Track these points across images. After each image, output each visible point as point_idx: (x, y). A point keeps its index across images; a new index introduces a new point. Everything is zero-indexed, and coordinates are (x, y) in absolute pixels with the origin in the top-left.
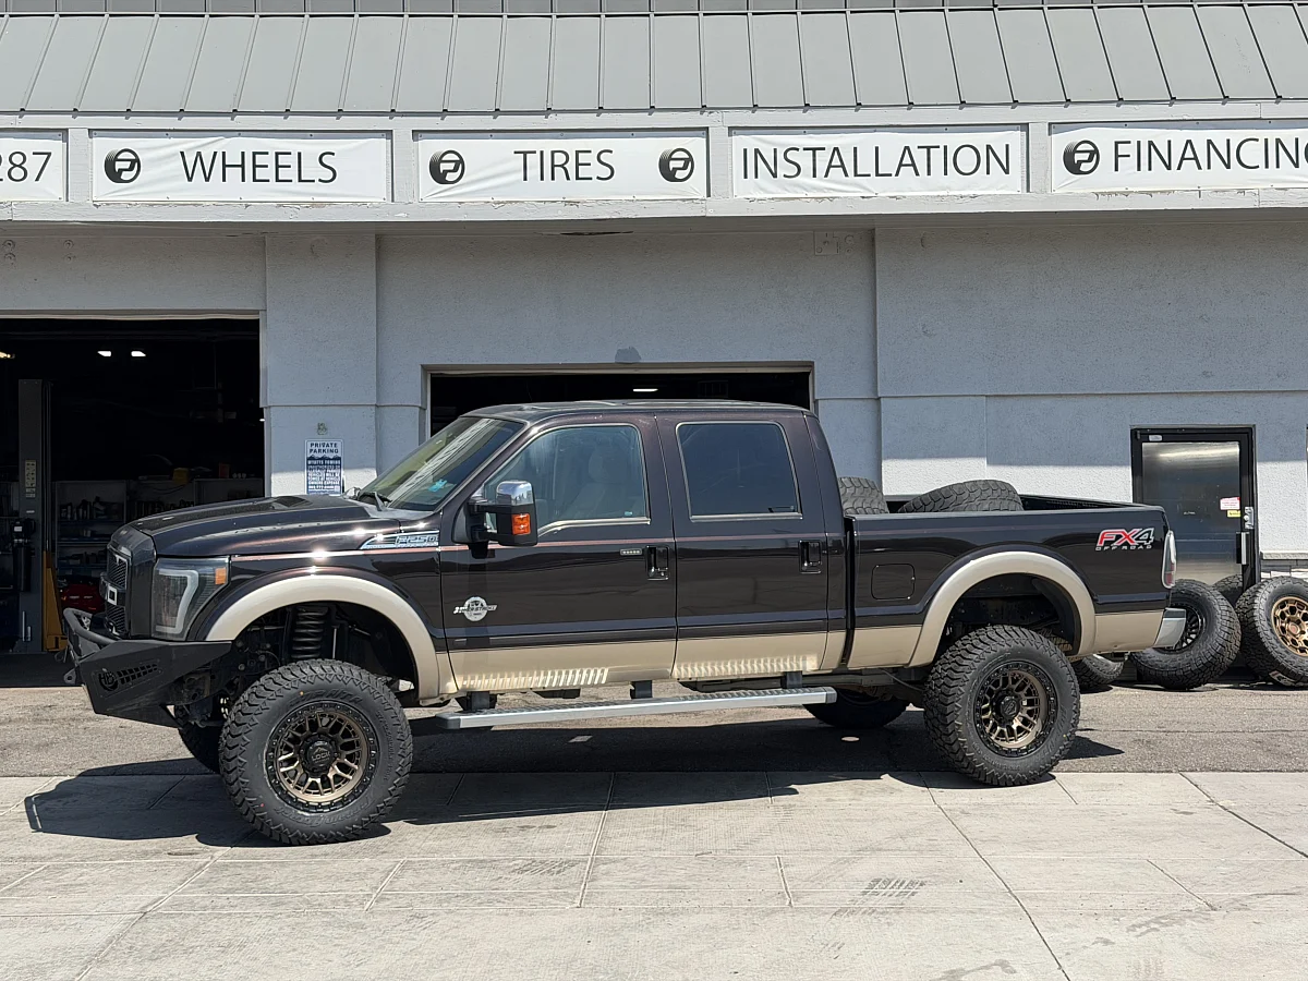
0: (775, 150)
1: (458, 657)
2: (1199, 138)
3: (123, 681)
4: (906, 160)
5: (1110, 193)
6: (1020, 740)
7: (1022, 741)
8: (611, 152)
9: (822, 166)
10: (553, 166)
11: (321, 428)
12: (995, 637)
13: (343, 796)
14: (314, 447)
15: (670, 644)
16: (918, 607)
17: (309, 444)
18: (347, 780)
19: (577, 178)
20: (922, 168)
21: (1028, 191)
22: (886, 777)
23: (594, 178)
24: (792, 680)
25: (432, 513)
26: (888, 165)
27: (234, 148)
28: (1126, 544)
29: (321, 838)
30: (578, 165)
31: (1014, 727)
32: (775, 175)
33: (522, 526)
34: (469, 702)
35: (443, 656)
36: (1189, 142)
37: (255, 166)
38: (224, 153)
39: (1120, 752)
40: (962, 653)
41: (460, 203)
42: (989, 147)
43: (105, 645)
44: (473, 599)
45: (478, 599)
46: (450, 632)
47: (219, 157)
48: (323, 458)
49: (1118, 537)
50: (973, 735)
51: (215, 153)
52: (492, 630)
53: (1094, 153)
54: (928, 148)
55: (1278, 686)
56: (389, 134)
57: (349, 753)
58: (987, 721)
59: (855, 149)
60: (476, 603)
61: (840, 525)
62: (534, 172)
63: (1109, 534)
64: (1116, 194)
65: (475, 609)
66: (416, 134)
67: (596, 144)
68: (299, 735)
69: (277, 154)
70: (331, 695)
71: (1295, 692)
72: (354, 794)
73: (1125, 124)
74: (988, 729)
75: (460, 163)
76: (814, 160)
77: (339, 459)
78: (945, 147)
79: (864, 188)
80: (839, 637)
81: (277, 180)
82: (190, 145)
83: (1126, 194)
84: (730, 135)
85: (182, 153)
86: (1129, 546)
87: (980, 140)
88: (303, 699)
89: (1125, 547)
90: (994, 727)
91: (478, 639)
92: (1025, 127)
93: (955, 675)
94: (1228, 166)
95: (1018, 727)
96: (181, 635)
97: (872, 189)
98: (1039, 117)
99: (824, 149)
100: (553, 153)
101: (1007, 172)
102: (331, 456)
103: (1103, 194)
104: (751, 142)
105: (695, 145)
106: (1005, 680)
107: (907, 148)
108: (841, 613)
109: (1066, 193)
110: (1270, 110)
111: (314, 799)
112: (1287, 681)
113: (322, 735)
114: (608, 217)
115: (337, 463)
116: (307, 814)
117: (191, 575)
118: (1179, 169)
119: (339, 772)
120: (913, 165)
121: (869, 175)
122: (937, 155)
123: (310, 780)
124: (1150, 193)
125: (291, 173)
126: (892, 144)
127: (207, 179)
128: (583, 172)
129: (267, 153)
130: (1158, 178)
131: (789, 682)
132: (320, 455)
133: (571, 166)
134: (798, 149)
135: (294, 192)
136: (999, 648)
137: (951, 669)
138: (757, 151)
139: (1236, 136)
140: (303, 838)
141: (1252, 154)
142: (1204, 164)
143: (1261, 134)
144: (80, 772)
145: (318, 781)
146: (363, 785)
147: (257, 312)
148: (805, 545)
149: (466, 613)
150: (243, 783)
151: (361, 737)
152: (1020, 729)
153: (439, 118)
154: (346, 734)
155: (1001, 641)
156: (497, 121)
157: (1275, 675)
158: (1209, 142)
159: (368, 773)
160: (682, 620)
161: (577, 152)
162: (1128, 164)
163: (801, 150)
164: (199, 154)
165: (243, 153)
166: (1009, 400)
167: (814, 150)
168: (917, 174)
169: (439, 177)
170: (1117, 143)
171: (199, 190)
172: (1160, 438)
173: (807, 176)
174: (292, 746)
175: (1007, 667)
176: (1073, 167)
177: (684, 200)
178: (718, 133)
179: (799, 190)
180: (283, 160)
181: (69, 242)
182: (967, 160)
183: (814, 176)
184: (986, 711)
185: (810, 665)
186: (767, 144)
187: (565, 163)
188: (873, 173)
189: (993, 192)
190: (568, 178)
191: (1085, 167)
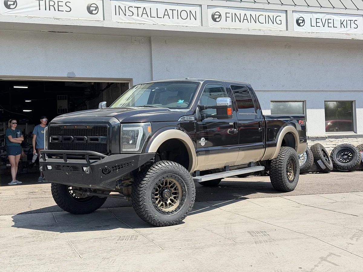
0: (125, 7)
2: (248, 13)
4: (166, 14)
5: (225, 28)
8: (70, 2)
9: (140, 14)
10: (50, 6)
19: (58, 10)
20: (171, 17)
21: (202, 26)
23: (65, 11)
26: (161, 14)
30: (58, 6)
32: (125, 15)
36: (245, 14)
41: (16, 16)
42: (190, 11)
53: (220, 15)
54: (173, 10)
59: (150, 8)
62: (43, 7)
64: (227, 28)
73: (228, 7)
75: (15, 2)
76: (138, 11)
78: (178, 10)
79: (153, 21)
83: (229, 29)
84: (110, 1)
87: (188, 9)
92: (201, 6)
94: (256, 22)
97: (155, 21)
98: (204, 3)
99: (141, 8)
100: (49, 1)
101: (196, 19)
103: (223, 28)
104: (117, 3)
105: (99, 3)
107: (166, 9)
109: (213, 27)
110: (267, 6)
114: (70, 25)
118: (243, 22)
120: (168, 15)
122: (175, 13)
124: (236, 29)
126: (161, 8)
128: (60, 8)
130: (237, 24)
133: (56, 6)
134: (132, 7)
138: (119, 7)
139: (258, 13)
141: (262, 19)
142: (249, 21)
143: (264, 13)
158: (251, 15)
162: (229, 20)
163: (133, 7)
167: (138, 8)
168: (170, 18)
169: (8, 6)
170: (226, 13)
173: (136, 16)
177: (96, 21)
179: (133, 20)
182: (184, 15)
183: (138, 16)
186: (122, 4)
187: (54, 5)
188: (156, 17)
189: (192, 26)
190: (55, 10)
191: (217, 20)
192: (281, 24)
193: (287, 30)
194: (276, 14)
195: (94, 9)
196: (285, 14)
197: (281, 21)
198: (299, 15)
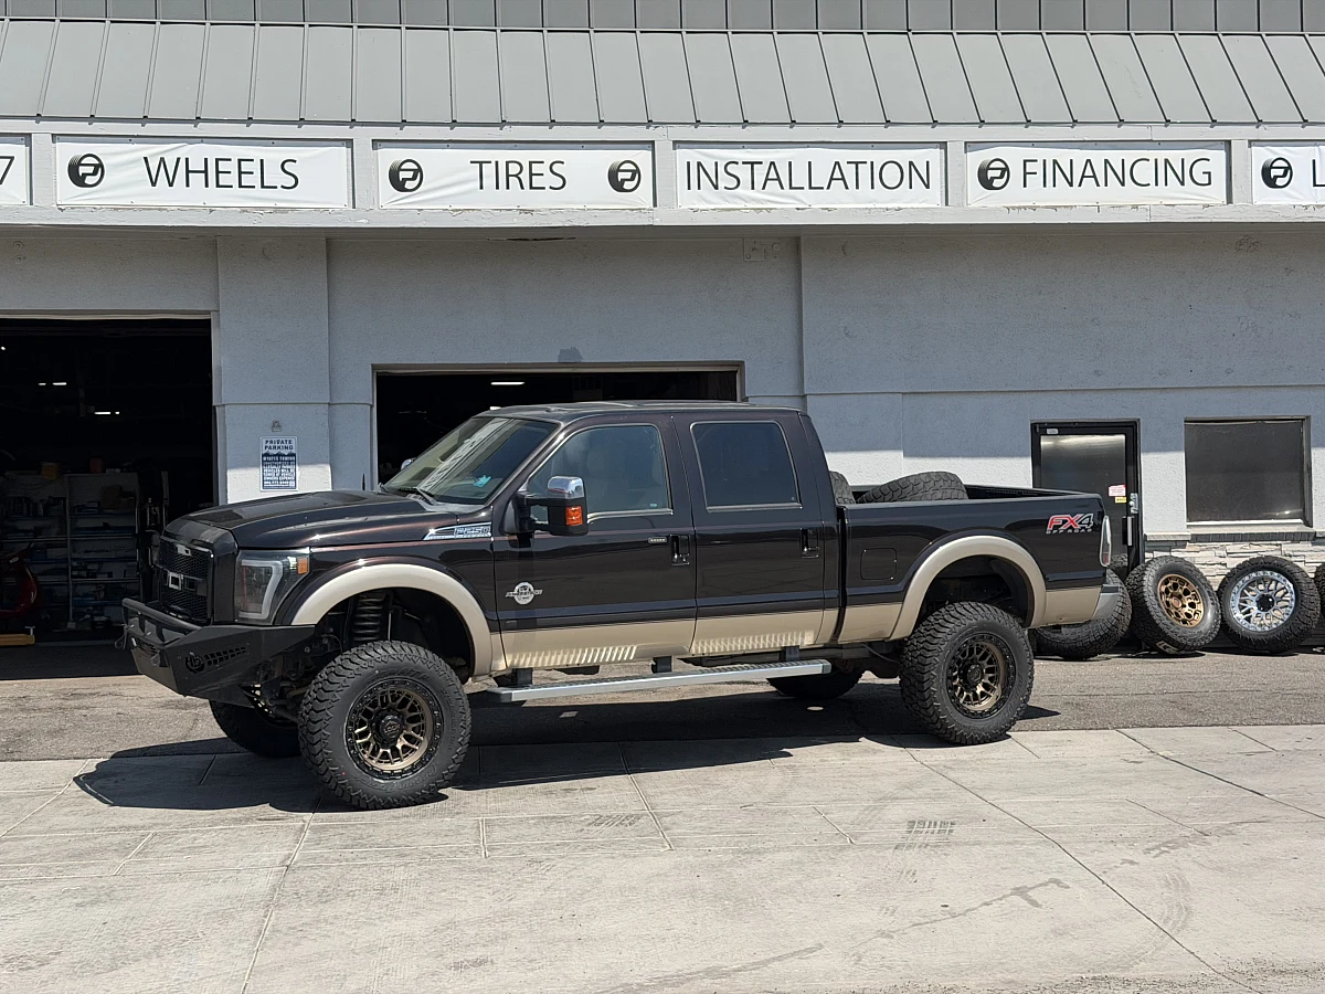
0: (716, 163)
1: (509, 636)
2: (1098, 157)
3: (210, 663)
4: (837, 175)
5: (1019, 208)
6: (984, 703)
7: (986, 704)
8: (562, 163)
9: (759, 180)
10: (508, 176)
11: (276, 425)
12: (964, 612)
13: (412, 765)
14: (268, 444)
15: (691, 622)
16: (900, 586)
17: (264, 441)
18: (414, 750)
19: (531, 187)
20: (851, 181)
21: (947, 204)
22: (862, 739)
23: (547, 188)
24: (790, 653)
25: (483, 506)
26: (820, 179)
27: (197, 154)
28: (1071, 527)
29: (394, 803)
30: (531, 175)
31: (978, 692)
32: (716, 187)
33: (574, 517)
34: (517, 677)
35: (496, 637)
36: (1088, 161)
37: (218, 172)
38: (187, 160)
39: (1057, 713)
40: (936, 627)
41: (420, 210)
42: (911, 163)
43: (190, 630)
44: (522, 584)
45: (526, 584)
46: (503, 615)
47: (182, 163)
48: (279, 455)
49: (1065, 522)
50: (946, 700)
51: (178, 159)
52: (538, 613)
53: (1005, 170)
54: (857, 163)
55: (1163, 655)
56: (349, 143)
57: (415, 725)
58: (956, 687)
59: (790, 163)
60: (525, 587)
61: (833, 514)
62: (489, 181)
63: (1056, 519)
64: (1025, 208)
65: (524, 594)
66: (376, 143)
67: (549, 155)
68: (372, 710)
69: (240, 161)
70: (402, 673)
71: (1180, 660)
72: (422, 762)
73: (1033, 144)
74: (957, 694)
75: (418, 172)
76: (752, 174)
77: (294, 455)
78: (872, 163)
79: (799, 200)
80: (833, 614)
81: (240, 186)
82: (153, 151)
83: (1034, 208)
84: (674, 149)
85: (146, 159)
86: (1073, 529)
87: (903, 156)
88: (378, 677)
89: (1070, 531)
90: (962, 692)
91: (526, 620)
92: (943, 145)
93: (931, 647)
94: (1123, 184)
95: (982, 692)
96: (269, 619)
97: (806, 201)
98: (956, 136)
99: (761, 163)
100: (507, 163)
101: (927, 187)
102: (286, 452)
103: (1014, 208)
104: (694, 155)
105: (642, 158)
106: (971, 650)
107: (837, 163)
108: (834, 593)
109: (981, 207)
110: (1161, 133)
111: (387, 767)
112: (1172, 650)
113: (391, 710)
114: (561, 225)
115: (292, 459)
116: (382, 781)
117: (276, 565)
118: (1080, 185)
119: (406, 743)
120: (843, 179)
121: (803, 188)
122: (864, 170)
123: (381, 750)
124: (1055, 208)
125: (254, 180)
126: (824, 159)
127: (171, 185)
128: (536, 181)
129: (230, 160)
130: (1061, 194)
131: (787, 656)
132: (275, 452)
133: (525, 176)
134: (737, 163)
135: (257, 198)
136: (968, 622)
137: (926, 641)
138: (699, 164)
139: (1130, 156)
140: (379, 802)
141: (1144, 172)
142: (1102, 182)
143: (1152, 154)
144: (111, 754)
145: (389, 751)
146: (429, 754)
147: (208, 312)
148: (805, 532)
149: (516, 597)
150: (326, 753)
151: (426, 711)
152: (983, 694)
153: (398, 127)
154: (413, 709)
155: (970, 615)
156: (454, 131)
157: (1161, 645)
158: (1106, 161)
159: (434, 743)
160: (701, 602)
161: (531, 163)
162: (1035, 181)
163: (740, 163)
164: (162, 160)
165: (206, 160)
166: (921, 397)
167: (752, 164)
168: (847, 188)
169: (399, 185)
170: (1025, 161)
171: (163, 195)
172: (1056, 431)
173: (747, 188)
174: (366, 720)
175: (974, 639)
176: (987, 183)
177: (632, 210)
178: (663, 146)
179: (738, 201)
180: (245, 166)
181: (19, 243)
182: (892, 175)
183: (753, 188)
184: (955, 678)
185: (807, 640)
186: (708, 157)
187: (520, 173)
188: (807, 186)
189: (915, 206)
190: (522, 188)
191: (997, 183)
192: (1209, 183)
193: (1229, 200)
194: (1190, 155)
195: (629, 175)
196: (1223, 153)
197: (1209, 173)
198: (1271, 151)
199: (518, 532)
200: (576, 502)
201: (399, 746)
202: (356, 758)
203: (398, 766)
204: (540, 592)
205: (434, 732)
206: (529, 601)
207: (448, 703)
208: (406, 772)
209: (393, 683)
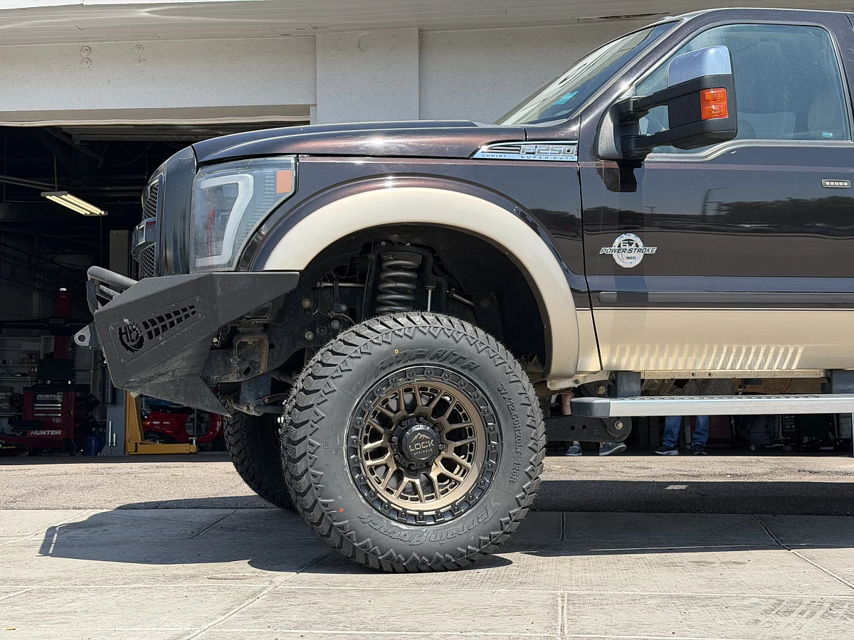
1: (605, 316)
3: (150, 337)
13: (453, 504)
18: (457, 482)
25: (566, 120)
29: (424, 563)
33: (716, 105)
34: (616, 386)
35: (585, 315)
43: (126, 287)
44: (625, 237)
45: (632, 236)
46: (595, 282)
52: (651, 281)
57: (458, 444)
60: (630, 242)
65: (628, 251)
70: (437, 356)
72: (469, 501)
88: (398, 360)
91: (631, 295)
96: (230, 264)
111: (412, 506)
113: (421, 417)
116: (404, 527)
119: (445, 470)
123: (406, 480)
140: (399, 561)
145: (418, 482)
146: (480, 488)
149: (615, 256)
150: (315, 476)
151: (476, 422)
154: (454, 418)
159: (487, 472)
174: (381, 430)
181: (140, 47)
199: (621, 157)
200: (720, 81)
201: (434, 475)
202: (363, 486)
203: (429, 506)
204: (652, 250)
205: (488, 455)
206: (637, 262)
207: (510, 410)
208: (442, 515)
209: (423, 372)
